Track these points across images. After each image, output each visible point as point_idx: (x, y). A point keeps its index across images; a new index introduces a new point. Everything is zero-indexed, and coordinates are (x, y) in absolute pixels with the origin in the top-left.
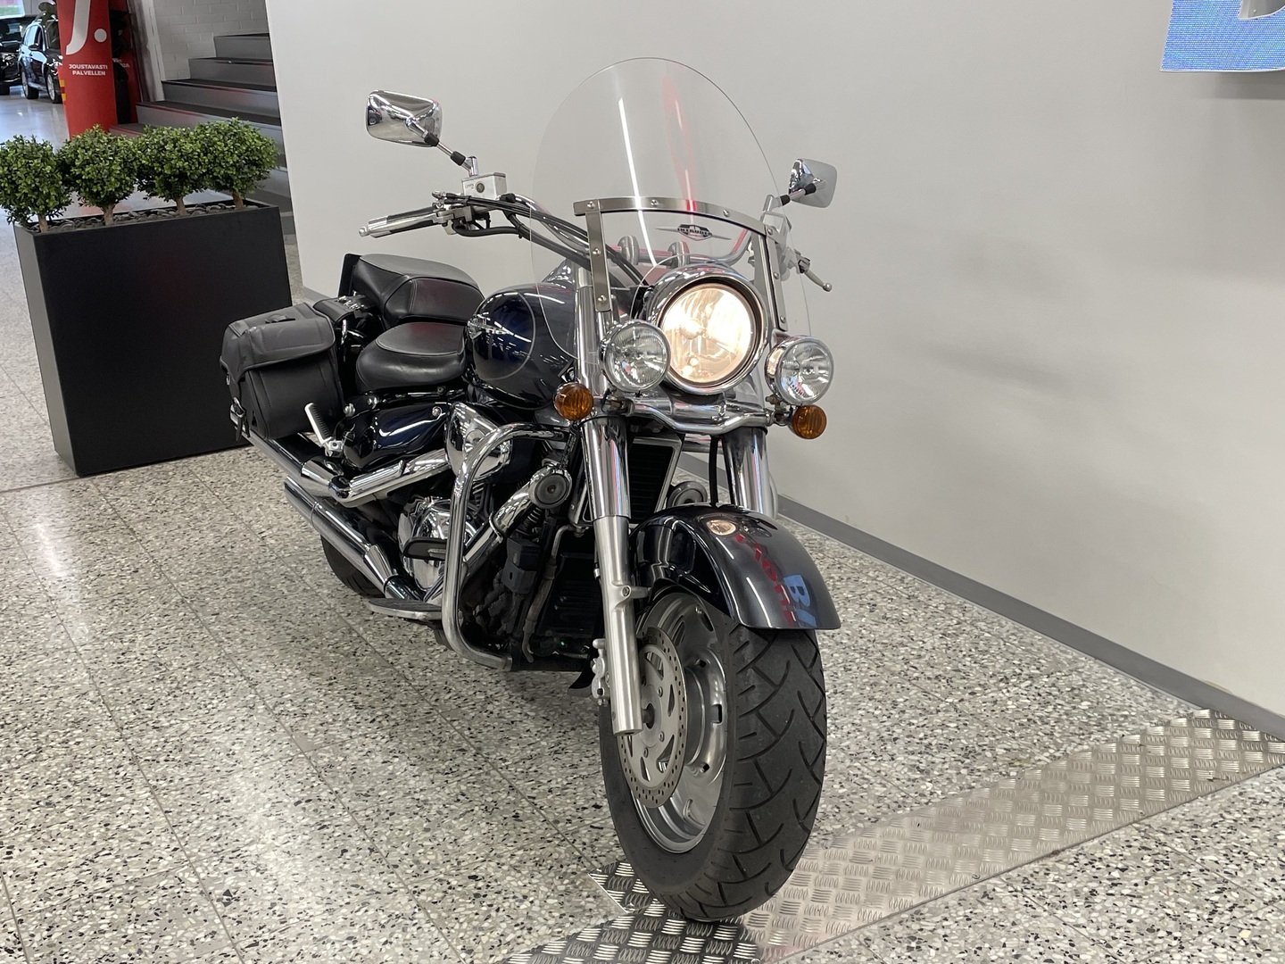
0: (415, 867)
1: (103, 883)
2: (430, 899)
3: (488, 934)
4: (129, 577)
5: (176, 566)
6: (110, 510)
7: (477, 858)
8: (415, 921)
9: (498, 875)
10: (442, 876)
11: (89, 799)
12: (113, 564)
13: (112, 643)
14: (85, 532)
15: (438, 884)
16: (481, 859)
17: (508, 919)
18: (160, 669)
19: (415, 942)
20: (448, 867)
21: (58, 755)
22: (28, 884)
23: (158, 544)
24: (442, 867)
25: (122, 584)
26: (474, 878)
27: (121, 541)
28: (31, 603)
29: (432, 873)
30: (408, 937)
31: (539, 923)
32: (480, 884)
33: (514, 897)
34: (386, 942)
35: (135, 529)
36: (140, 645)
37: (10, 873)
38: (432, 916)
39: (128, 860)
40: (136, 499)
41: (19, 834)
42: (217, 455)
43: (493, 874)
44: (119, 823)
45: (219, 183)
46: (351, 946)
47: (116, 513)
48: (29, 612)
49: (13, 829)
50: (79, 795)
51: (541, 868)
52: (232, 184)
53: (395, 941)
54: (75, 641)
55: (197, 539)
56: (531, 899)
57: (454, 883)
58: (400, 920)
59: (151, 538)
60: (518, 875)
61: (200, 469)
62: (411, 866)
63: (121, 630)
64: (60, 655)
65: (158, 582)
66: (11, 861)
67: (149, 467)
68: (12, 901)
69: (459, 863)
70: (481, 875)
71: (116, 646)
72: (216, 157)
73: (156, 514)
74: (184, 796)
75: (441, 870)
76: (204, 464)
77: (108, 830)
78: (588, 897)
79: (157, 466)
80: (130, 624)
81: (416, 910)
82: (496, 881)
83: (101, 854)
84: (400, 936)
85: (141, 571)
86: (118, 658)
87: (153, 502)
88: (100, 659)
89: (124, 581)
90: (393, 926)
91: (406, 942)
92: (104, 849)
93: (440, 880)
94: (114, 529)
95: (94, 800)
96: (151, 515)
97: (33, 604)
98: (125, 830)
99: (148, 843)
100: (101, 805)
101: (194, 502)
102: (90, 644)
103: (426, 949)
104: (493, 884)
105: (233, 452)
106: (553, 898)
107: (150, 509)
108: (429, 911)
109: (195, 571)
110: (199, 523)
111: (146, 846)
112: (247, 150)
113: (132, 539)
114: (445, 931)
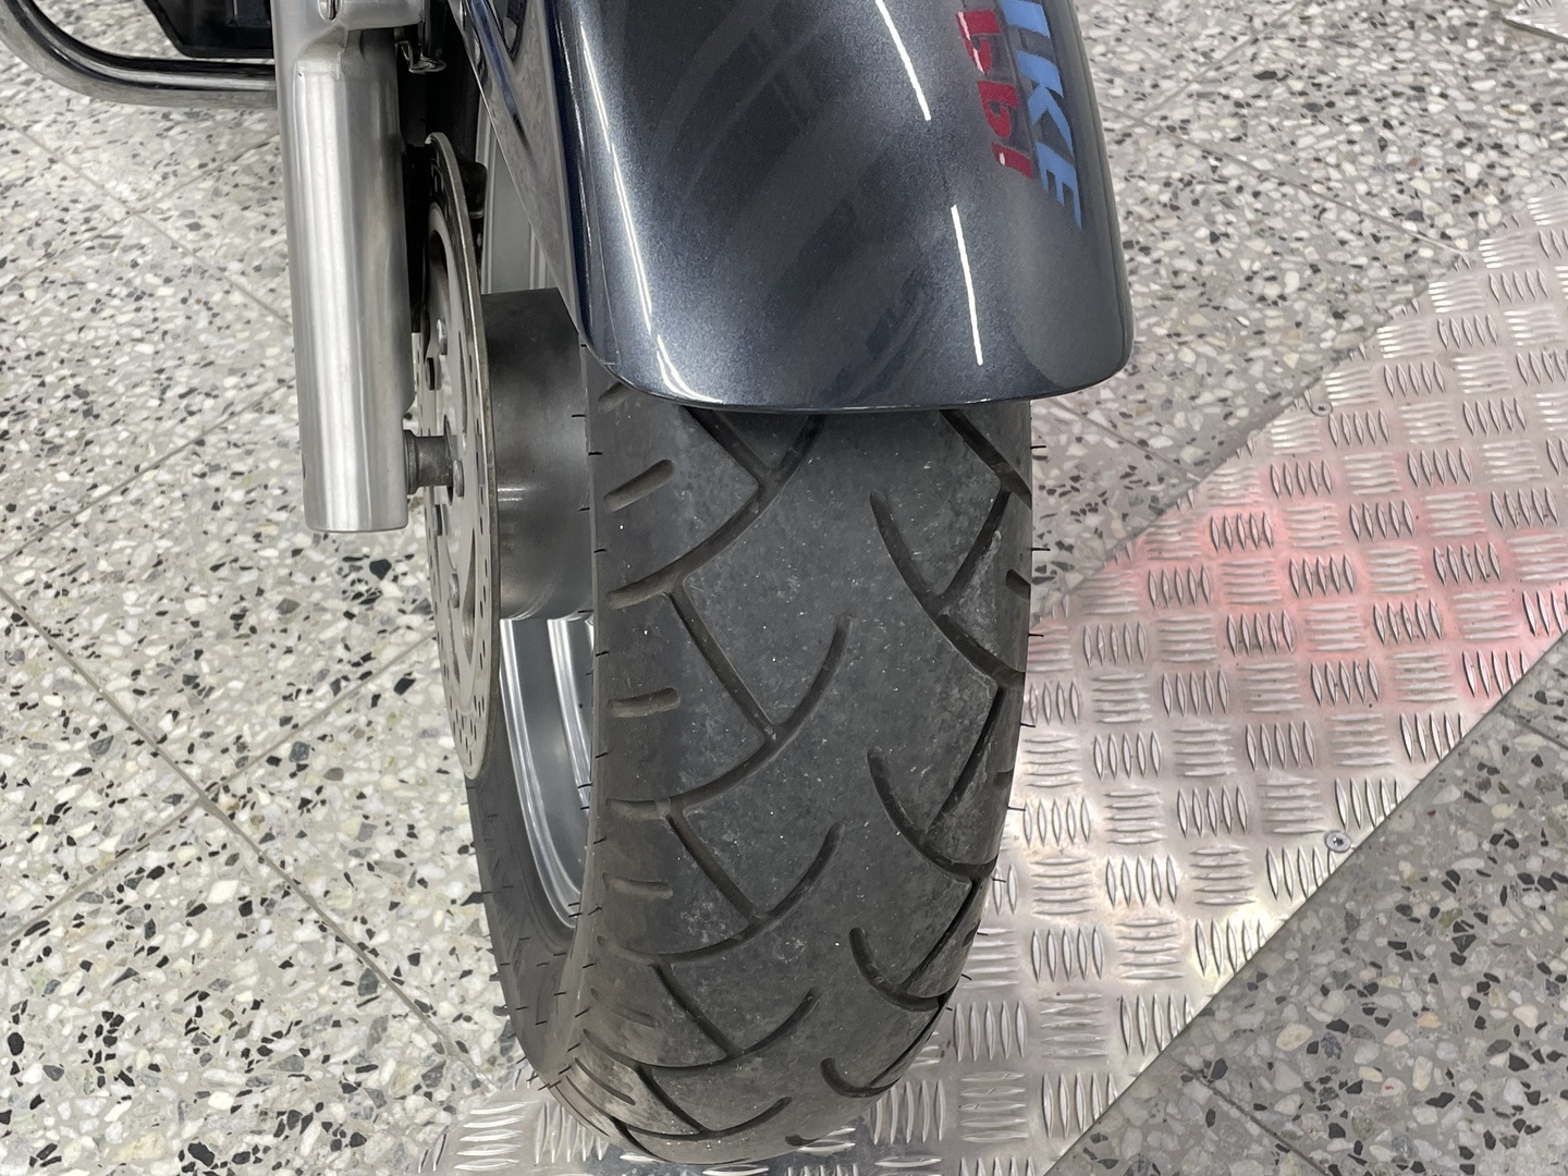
0: (1118, 81)
2: (1217, 135)
3: (1418, 174)
7: (1235, 39)
8: (1234, 183)
9: (1315, 60)
10: (1195, 87)
15: (1204, 103)
16: (1242, 39)
17: (1427, 138)
19: (1277, 223)
20: (1191, 67)
24: (1179, 69)
26: (1267, 75)
29: (1165, 84)
30: (1250, 216)
31: (1506, 132)
32: (1298, 86)
33: (1396, 94)
34: (1214, 238)
38: (1258, 164)
43: (1301, 61)
46: (1147, 260)
51: (1391, 29)
53: (1230, 230)
56: (1436, 90)
57: (1237, 94)
58: (1199, 188)
60: (1357, 52)
62: (1111, 81)
69: (1205, 55)
70: (1279, 67)
75: (1184, 75)
78: (1550, 60)
81: (1213, 162)
82: (1322, 71)
84: (1231, 217)
90: (1196, 202)
91: (1258, 228)
93: (1201, 96)
103: (1316, 231)
104: (1322, 79)
106: (1478, 78)
108: (1243, 158)
114: (1316, 188)
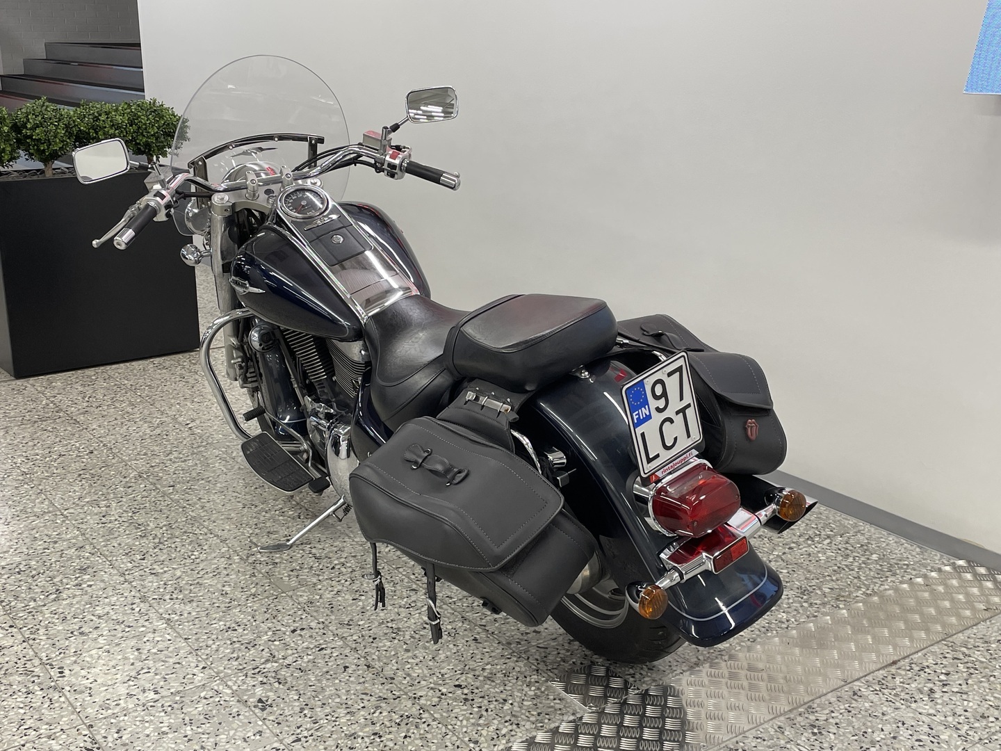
0: (408, 678)
1: (151, 695)
2: (429, 703)
3: (486, 728)
4: (86, 457)
5: (124, 449)
6: (51, 405)
7: (456, 671)
8: (424, 720)
9: (478, 684)
10: (432, 685)
11: (116, 630)
12: (69, 446)
13: (90, 508)
14: (35, 422)
15: (432, 691)
16: (458, 672)
17: (497, 717)
18: (140, 528)
19: (429, 736)
20: (435, 678)
21: (76, 595)
22: (87, 696)
23: (102, 432)
24: (430, 678)
25: (83, 462)
26: (459, 686)
27: (69, 428)
28: (8, 476)
29: (423, 683)
30: (422, 732)
31: (523, 720)
32: (466, 691)
33: (496, 701)
34: (405, 737)
35: (78, 420)
36: (115, 510)
37: (68, 688)
38: (435, 715)
39: (166, 677)
40: (71, 396)
41: (64, 657)
42: (128, 364)
43: (473, 683)
44: (148, 648)
45: (140, 148)
46: (378, 740)
47: (57, 407)
48: (9, 483)
49: (58, 653)
50: (105, 627)
51: (509, 678)
52: (150, 150)
53: (412, 735)
54: (59, 506)
55: (135, 428)
56: (510, 702)
57: (444, 691)
58: (411, 719)
59: (94, 427)
60: (493, 684)
61: (117, 374)
62: (405, 678)
63: (95, 497)
64: (49, 517)
65: (113, 461)
66: (66, 679)
67: (73, 372)
68: (78, 710)
69: (442, 675)
70: (464, 684)
71: (96, 510)
72: (139, 128)
73: (92, 409)
74: (196, 626)
75: (431, 680)
76: (120, 371)
77: (140, 653)
78: (555, 699)
79: (79, 371)
80: (101, 493)
81: (421, 712)
82: (477, 688)
83: (141, 672)
84: (415, 731)
85: (95, 452)
86: (101, 519)
87: (86, 399)
88: (85, 520)
89: (84, 460)
90: (407, 724)
91: (421, 736)
92: (142, 668)
93: (432, 688)
94: (60, 420)
95: (120, 629)
96: (88, 409)
97: (11, 477)
98: (155, 654)
99: (179, 663)
100: (128, 634)
101: (122, 399)
102: (72, 508)
103: (440, 741)
104: (476, 691)
105: (140, 362)
106: (527, 700)
107: (85, 404)
108: (432, 712)
109: (142, 453)
110: (132, 416)
111: (177, 666)
112: (164, 124)
113: (78, 427)
114: (450, 727)
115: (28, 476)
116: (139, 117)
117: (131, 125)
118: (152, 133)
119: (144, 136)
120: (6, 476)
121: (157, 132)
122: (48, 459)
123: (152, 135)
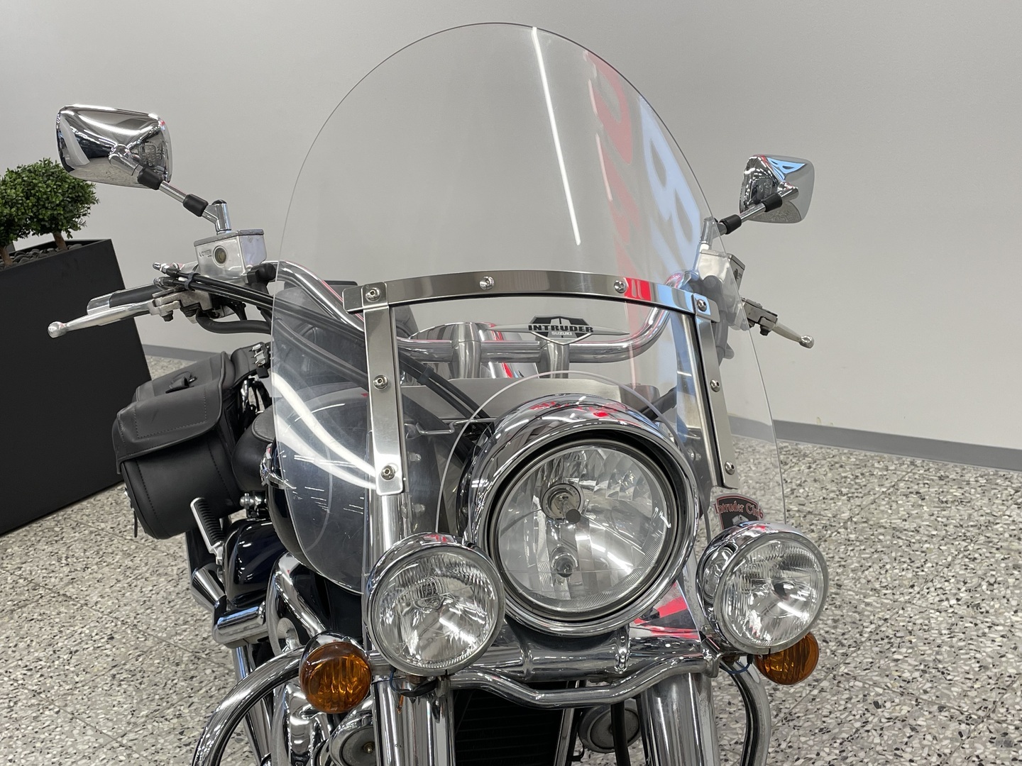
4: (108, 646)
5: (153, 621)
6: (21, 581)
12: (76, 636)
13: (155, 724)
14: (12, 611)
18: (242, 740)
23: (110, 603)
25: (107, 656)
27: (63, 609)
28: (16, 703)
35: (68, 594)
36: (192, 718)
40: (41, 563)
42: (92, 500)
45: (45, 225)
47: (31, 582)
48: (22, 714)
52: (57, 224)
54: (110, 733)
55: (151, 588)
59: (95, 599)
61: (85, 518)
63: (154, 706)
64: (105, 753)
65: (149, 643)
67: (27, 528)
71: (165, 726)
72: (39, 199)
73: (80, 574)
76: (87, 512)
79: (34, 525)
80: (157, 697)
85: (116, 636)
86: (180, 739)
87: (64, 561)
88: (159, 746)
89: (108, 652)
94: (44, 599)
96: (73, 575)
97: (20, 704)
101: (110, 551)
102: (130, 731)
105: (107, 494)
107: (66, 569)
109: (180, 622)
110: (136, 572)
112: (68, 188)
113: (74, 605)
115: (43, 695)
116: (35, 185)
117: (28, 198)
118: (58, 202)
119: (47, 208)
120: (12, 704)
121: (63, 200)
122: (57, 663)
123: (58, 205)
